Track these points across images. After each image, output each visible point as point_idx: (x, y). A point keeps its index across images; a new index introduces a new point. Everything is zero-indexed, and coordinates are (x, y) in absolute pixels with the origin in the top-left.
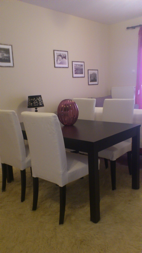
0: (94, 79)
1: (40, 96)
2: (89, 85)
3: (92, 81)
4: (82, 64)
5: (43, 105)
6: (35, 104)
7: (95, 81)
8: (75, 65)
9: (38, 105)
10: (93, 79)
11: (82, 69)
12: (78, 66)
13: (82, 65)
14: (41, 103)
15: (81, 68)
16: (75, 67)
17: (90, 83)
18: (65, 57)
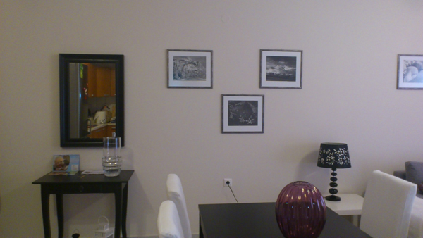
1: (345, 146)
5: (348, 165)
6: (328, 161)
9: (335, 163)
14: (343, 161)
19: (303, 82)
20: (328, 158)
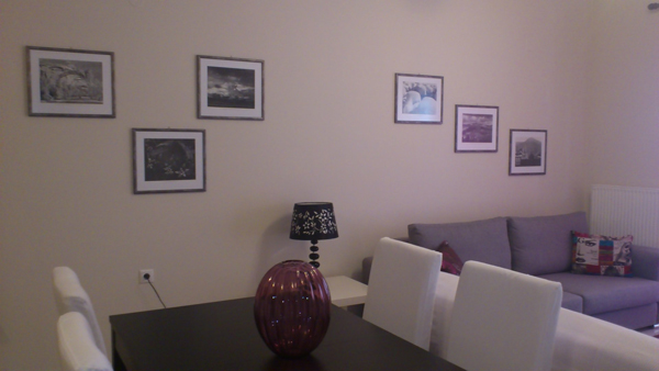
0: (531, 156)
1: (329, 207)
2: (510, 174)
3: (522, 163)
4: (493, 112)
5: (333, 234)
6: (307, 230)
7: (537, 163)
8: (467, 117)
9: (317, 232)
10: (527, 157)
11: (490, 129)
12: (474, 118)
13: (490, 117)
14: (328, 228)
15: (486, 123)
16: (464, 121)
17: (515, 170)
18: (433, 95)
19: (265, 109)
20: (306, 225)
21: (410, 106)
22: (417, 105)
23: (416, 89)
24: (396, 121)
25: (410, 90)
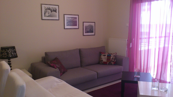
0: (90, 30)
2: (83, 35)
3: (87, 32)
6: (4, 56)
7: (92, 32)
8: (68, 18)
10: (89, 30)
11: (76, 22)
12: (70, 18)
13: (76, 18)
15: (75, 20)
16: (67, 19)
17: (85, 34)
18: (55, 11)
20: (4, 54)
21: (47, 14)
22: (50, 14)
23: (49, 9)
24: (42, 19)
25: (47, 9)
